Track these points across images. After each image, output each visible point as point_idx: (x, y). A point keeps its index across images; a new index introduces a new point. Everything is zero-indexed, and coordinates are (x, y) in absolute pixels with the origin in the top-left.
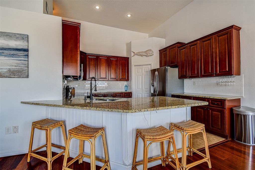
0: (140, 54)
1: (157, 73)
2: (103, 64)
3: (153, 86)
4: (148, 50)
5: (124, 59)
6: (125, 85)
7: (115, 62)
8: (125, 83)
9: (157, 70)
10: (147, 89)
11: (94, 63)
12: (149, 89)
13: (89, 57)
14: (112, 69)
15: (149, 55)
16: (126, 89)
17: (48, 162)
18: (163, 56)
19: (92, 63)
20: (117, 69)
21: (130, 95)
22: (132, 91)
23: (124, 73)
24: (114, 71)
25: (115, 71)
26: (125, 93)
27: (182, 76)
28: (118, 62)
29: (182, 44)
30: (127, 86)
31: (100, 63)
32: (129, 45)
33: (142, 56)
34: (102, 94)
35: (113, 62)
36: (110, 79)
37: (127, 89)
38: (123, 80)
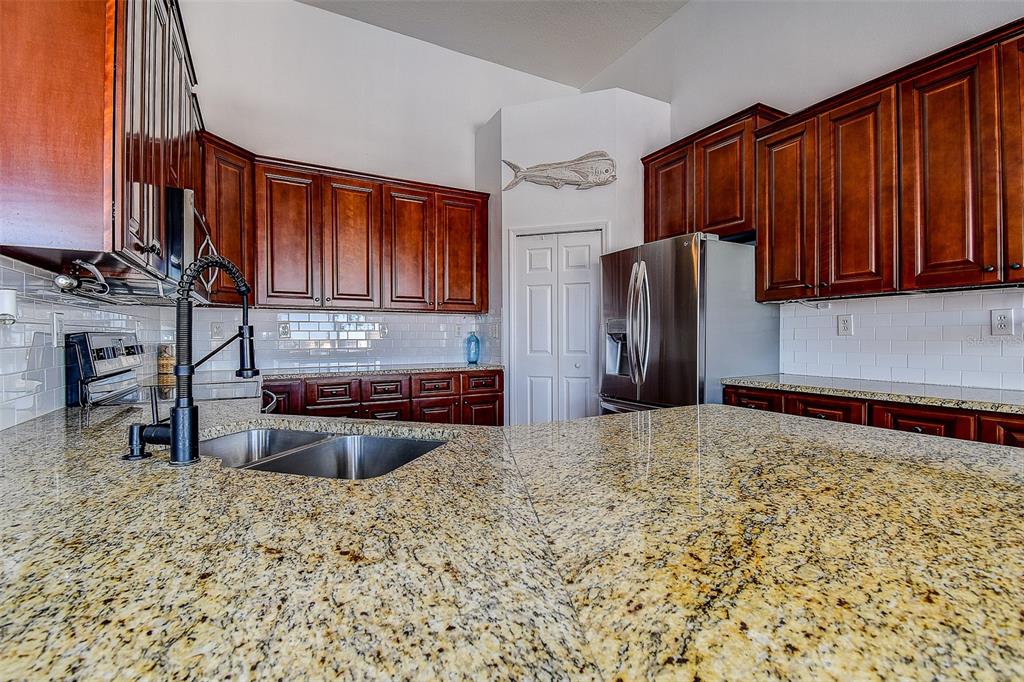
0: (545, 177)
1: (640, 269)
2: (351, 222)
3: (618, 337)
4: (587, 157)
5: (465, 201)
6: (466, 336)
7: (416, 216)
8: (469, 324)
10: (583, 355)
11: (300, 213)
12: (590, 357)
13: (270, 175)
14: (404, 249)
15: (591, 179)
16: (472, 356)
18: (664, 187)
19: (290, 211)
20: (427, 251)
21: (493, 385)
22: (505, 363)
23: (462, 272)
24: (411, 260)
25: (416, 258)
26: (469, 375)
27: (774, 289)
28: (432, 216)
30: (477, 341)
31: (334, 214)
32: (489, 134)
33: (555, 184)
34: (344, 380)
35: (406, 214)
36: (387, 303)
37: (477, 353)
38: (457, 307)
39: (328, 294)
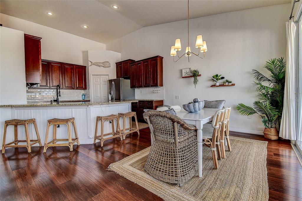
0: (97, 65)
1: (113, 83)
2: (56, 71)
3: (111, 94)
4: (105, 62)
6: (82, 94)
7: (70, 70)
8: (83, 92)
9: (114, 80)
10: (105, 97)
12: (107, 97)
15: (106, 66)
17: (28, 147)
18: (119, 69)
22: (91, 99)
23: (81, 81)
25: (70, 79)
27: (133, 86)
28: (74, 70)
29: (133, 61)
30: (84, 95)
31: (52, 70)
32: (86, 54)
33: (99, 66)
35: (68, 70)
37: (84, 98)
38: (80, 88)
39: (51, 86)
